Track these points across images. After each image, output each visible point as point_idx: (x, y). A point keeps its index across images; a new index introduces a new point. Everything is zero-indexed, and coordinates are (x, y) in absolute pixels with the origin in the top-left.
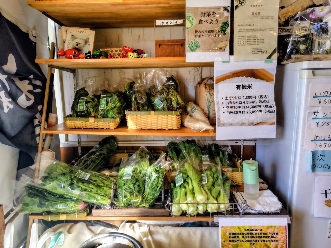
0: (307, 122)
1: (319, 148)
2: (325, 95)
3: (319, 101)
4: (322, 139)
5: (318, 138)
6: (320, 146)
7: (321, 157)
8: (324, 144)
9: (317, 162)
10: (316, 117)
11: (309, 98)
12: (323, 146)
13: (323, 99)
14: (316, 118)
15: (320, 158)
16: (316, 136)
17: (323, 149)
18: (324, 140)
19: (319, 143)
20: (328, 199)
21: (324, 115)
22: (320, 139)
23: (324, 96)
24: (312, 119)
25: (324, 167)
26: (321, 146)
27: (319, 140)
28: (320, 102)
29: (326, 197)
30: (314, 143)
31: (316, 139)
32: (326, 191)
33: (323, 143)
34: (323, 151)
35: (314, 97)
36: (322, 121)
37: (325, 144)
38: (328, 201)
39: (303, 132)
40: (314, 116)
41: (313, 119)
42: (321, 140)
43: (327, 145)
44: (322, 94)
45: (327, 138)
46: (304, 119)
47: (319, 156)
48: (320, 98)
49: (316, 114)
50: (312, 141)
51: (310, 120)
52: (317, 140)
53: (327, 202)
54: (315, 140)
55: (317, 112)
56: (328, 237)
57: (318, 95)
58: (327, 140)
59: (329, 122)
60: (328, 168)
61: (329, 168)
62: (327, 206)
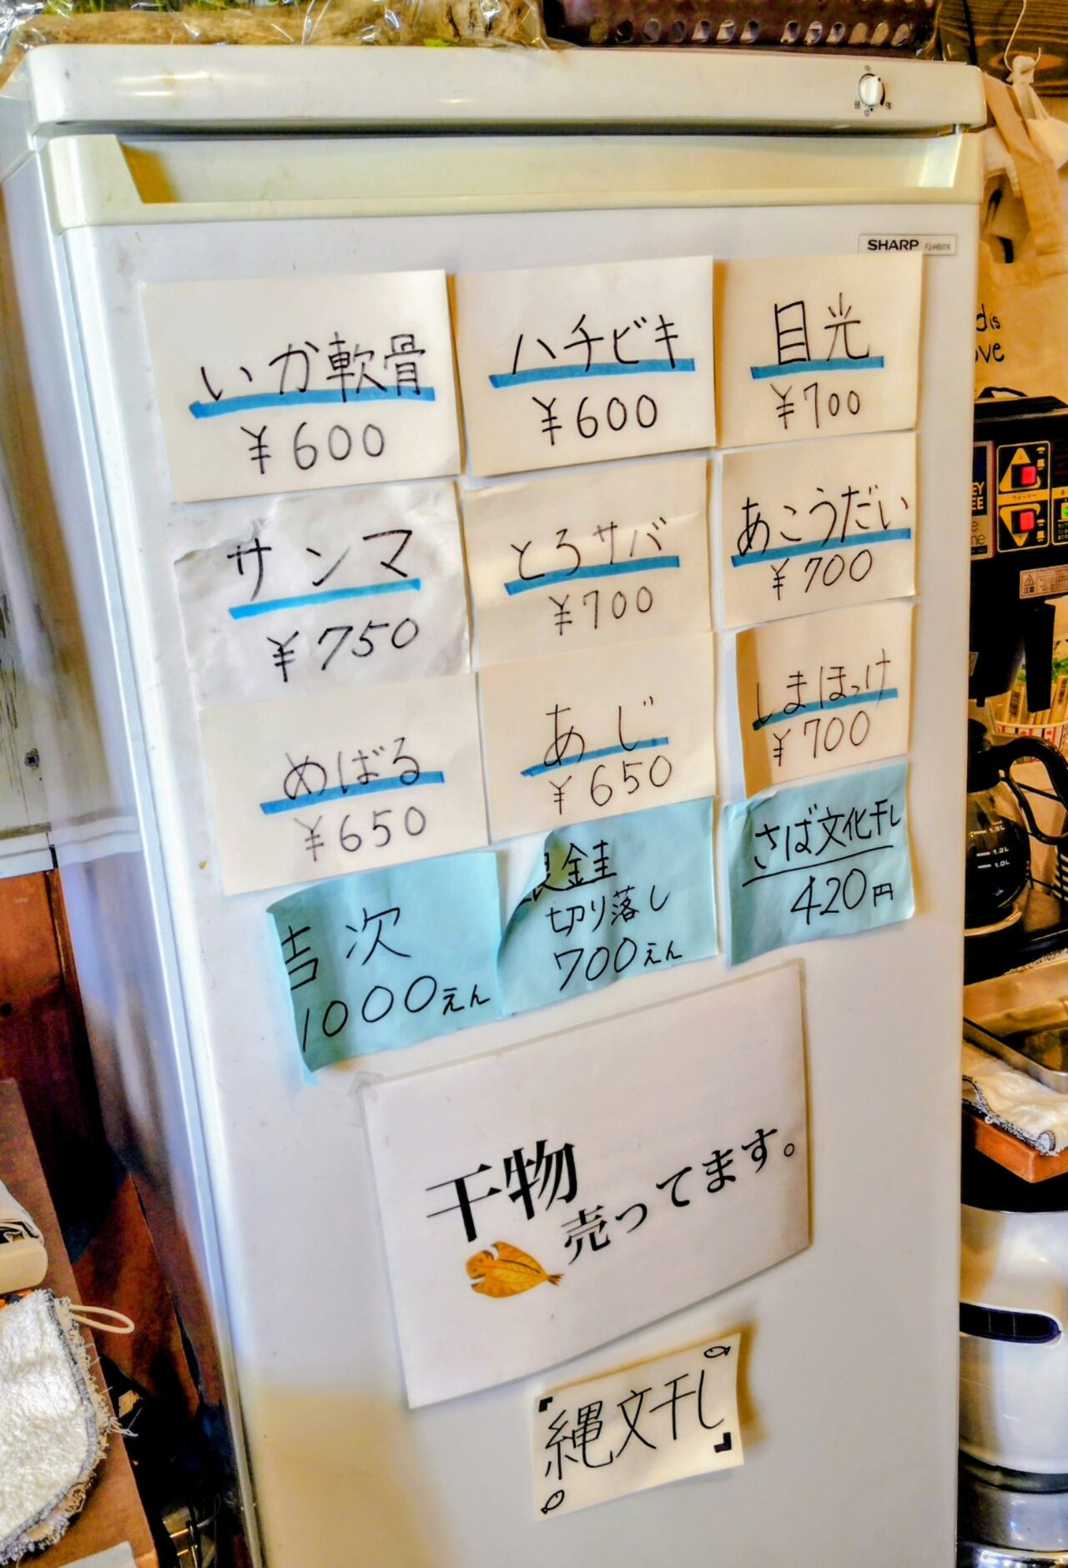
0: (193, 646)
1: (337, 863)
2: (291, 386)
3: (255, 442)
4: (352, 775)
5: (314, 779)
6: (342, 839)
7: (374, 924)
8: (376, 815)
9: (355, 979)
10: (262, 597)
11: (157, 422)
12: (373, 838)
13: (280, 423)
14: (258, 600)
15: (366, 939)
16: (298, 761)
17: (371, 858)
18: (367, 783)
19: (330, 813)
20: (483, 1242)
21: (317, 569)
22: (333, 783)
23: (282, 397)
24: (229, 617)
25: (414, 1003)
26: (351, 842)
27: (323, 794)
28: (260, 453)
29: (472, 1235)
30: (289, 826)
31: (302, 791)
32: (460, 1184)
33: (360, 808)
34: (381, 879)
35: (198, 410)
36: (311, 619)
37: (379, 821)
38: (487, 1254)
39: (181, 742)
40: (238, 589)
41: (238, 612)
42: (344, 790)
43: (394, 821)
44: (267, 381)
45: (384, 767)
46: (163, 627)
47: (358, 922)
48: (254, 418)
49: (250, 561)
50: (269, 808)
51: (214, 631)
52: (312, 797)
53: (481, 1270)
54: (293, 798)
55: (259, 549)
56: (545, 1510)
57: (232, 386)
58: (389, 784)
59: (370, 626)
60: (439, 1003)
61: (450, 1003)
62: (490, 1293)
